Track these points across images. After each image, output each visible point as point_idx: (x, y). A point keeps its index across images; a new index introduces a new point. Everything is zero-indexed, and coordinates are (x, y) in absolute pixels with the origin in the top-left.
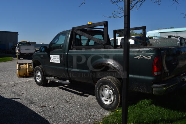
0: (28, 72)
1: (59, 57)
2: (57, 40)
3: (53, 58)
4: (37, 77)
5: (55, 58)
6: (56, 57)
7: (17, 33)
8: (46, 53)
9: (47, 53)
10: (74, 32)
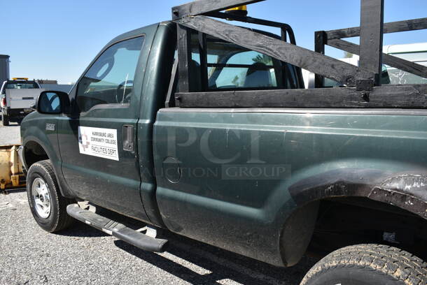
0: (16, 174)
1: (115, 138)
2: (106, 67)
3: (89, 140)
4: (38, 201)
5: (100, 140)
6: (104, 135)
7: (7, 57)
8: (65, 118)
9: (68, 118)
10: (182, 27)
